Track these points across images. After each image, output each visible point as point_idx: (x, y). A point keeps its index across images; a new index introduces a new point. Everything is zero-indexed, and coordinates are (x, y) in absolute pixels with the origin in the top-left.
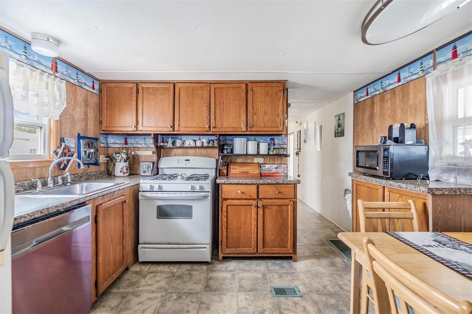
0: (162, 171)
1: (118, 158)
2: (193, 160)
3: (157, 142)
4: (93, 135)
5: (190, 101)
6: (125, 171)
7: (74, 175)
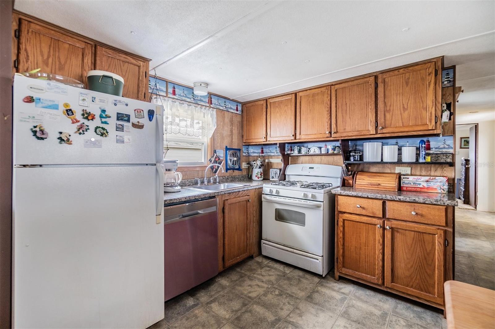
0: (289, 177)
1: (254, 165)
2: (317, 168)
3: (284, 150)
4: (237, 147)
5: (310, 108)
6: (259, 176)
7: (222, 177)
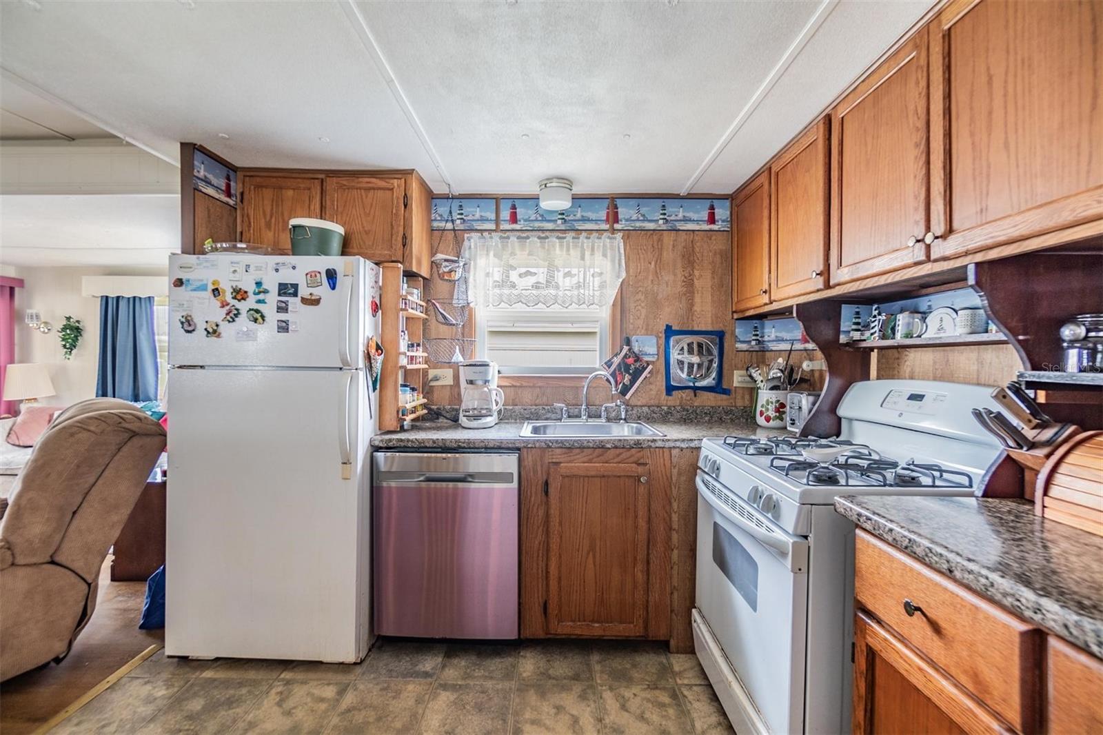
0: (852, 426)
2: (935, 399)
4: (709, 325)
5: (867, 154)
6: (770, 413)
7: (649, 406)
